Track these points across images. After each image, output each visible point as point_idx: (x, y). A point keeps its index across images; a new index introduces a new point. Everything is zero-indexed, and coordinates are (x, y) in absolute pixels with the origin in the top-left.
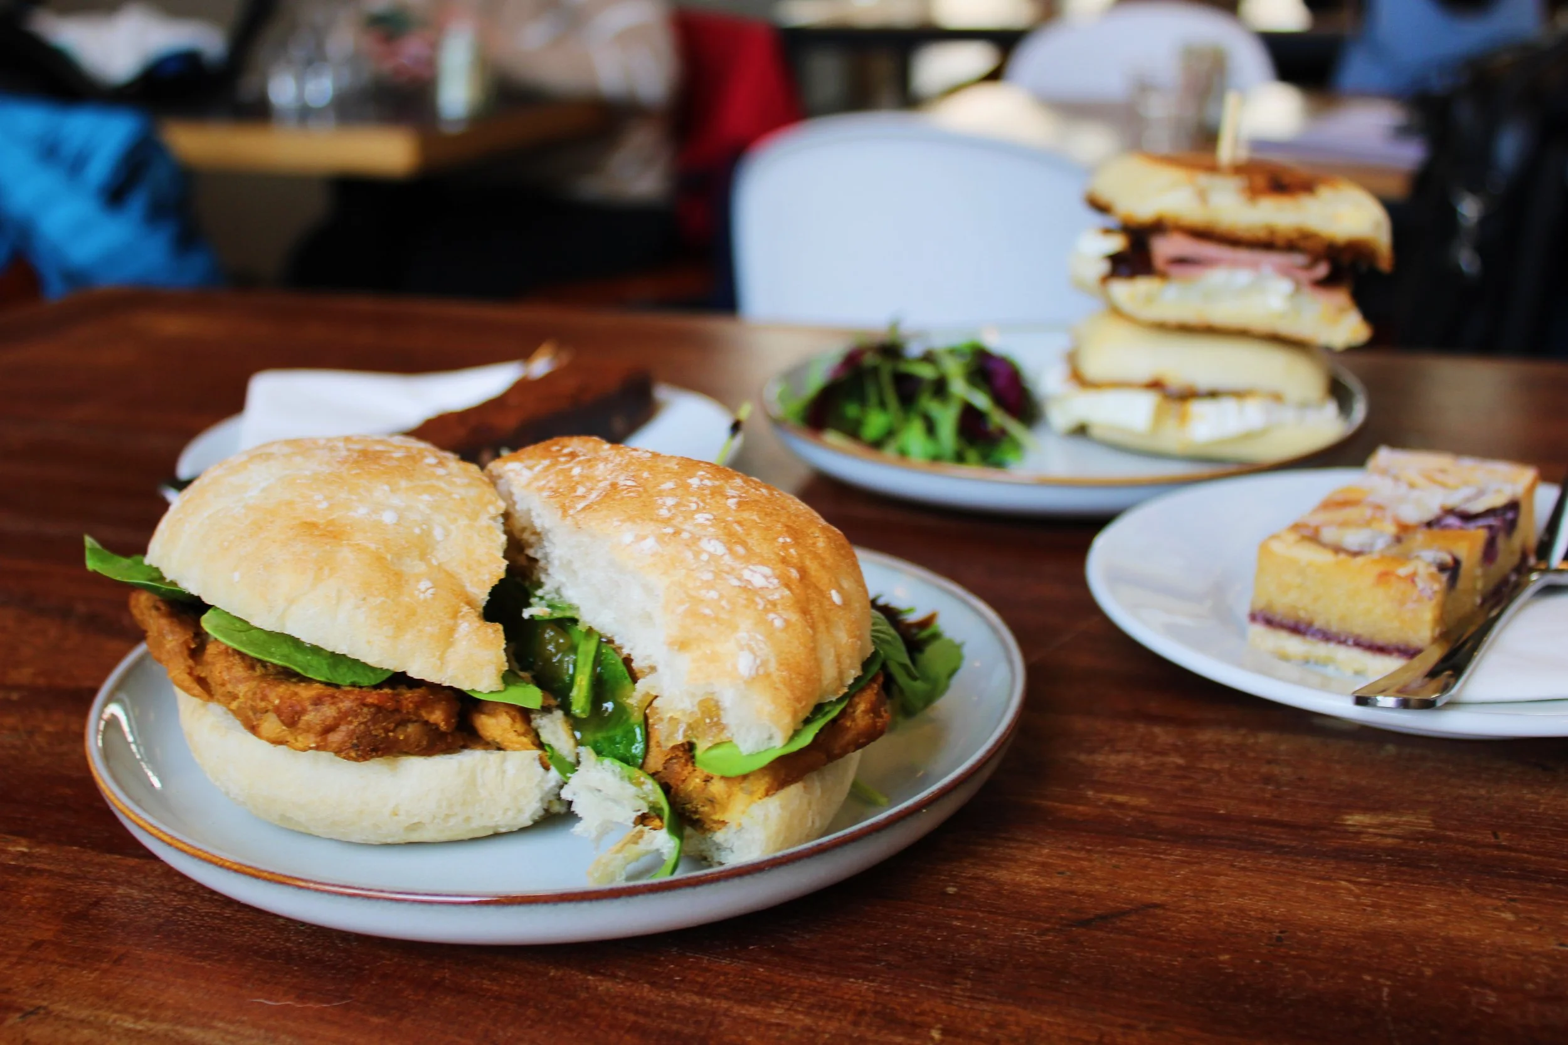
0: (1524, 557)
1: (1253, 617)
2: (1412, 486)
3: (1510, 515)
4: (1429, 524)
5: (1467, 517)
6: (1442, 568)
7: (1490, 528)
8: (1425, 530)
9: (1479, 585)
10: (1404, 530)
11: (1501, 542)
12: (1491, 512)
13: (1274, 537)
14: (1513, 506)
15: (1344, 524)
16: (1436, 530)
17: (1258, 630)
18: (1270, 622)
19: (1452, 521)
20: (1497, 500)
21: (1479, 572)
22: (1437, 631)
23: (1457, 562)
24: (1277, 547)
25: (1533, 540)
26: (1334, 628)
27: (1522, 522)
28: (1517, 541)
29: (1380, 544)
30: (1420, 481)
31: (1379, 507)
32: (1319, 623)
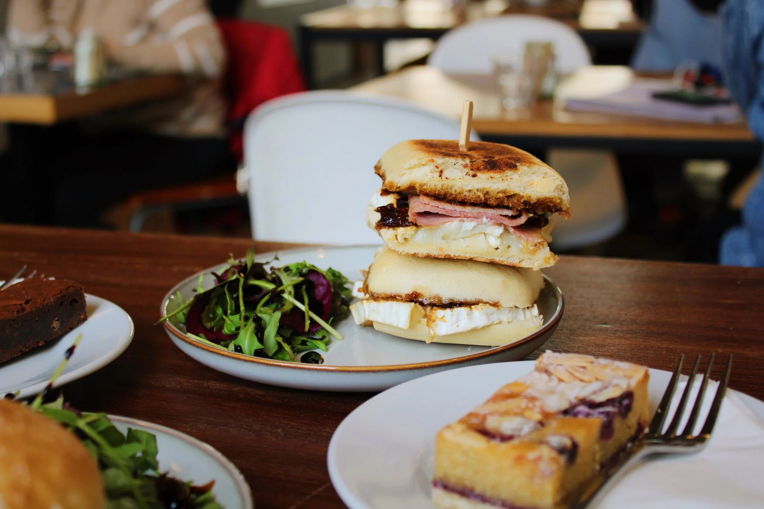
0: (640, 428)
1: (435, 484)
2: (560, 380)
3: (625, 402)
4: (565, 412)
5: (593, 405)
6: (561, 451)
7: (607, 414)
8: (561, 416)
9: (598, 457)
10: (547, 416)
11: (617, 423)
12: (610, 402)
13: (448, 427)
14: (629, 395)
15: (505, 414)
16: (568, 418)
17: (438, 493)
18: (447, 487)
19: (582, 409)
20: (614, 393)
21: (597, 447)
22: (558, 498)
23: (575, 446)
24: (448, 435)
25: (648, 416)
26: (489, 493)
27: (637, 404)
28: (632, 419)
29: (526, 429)
30: (565, 376)
31: (533, 399)
32: (478, 489)
